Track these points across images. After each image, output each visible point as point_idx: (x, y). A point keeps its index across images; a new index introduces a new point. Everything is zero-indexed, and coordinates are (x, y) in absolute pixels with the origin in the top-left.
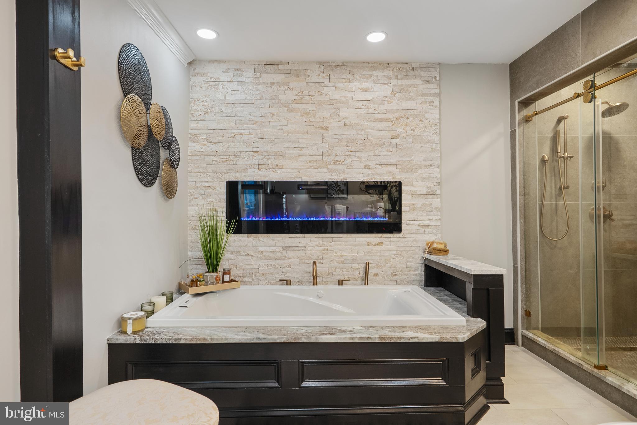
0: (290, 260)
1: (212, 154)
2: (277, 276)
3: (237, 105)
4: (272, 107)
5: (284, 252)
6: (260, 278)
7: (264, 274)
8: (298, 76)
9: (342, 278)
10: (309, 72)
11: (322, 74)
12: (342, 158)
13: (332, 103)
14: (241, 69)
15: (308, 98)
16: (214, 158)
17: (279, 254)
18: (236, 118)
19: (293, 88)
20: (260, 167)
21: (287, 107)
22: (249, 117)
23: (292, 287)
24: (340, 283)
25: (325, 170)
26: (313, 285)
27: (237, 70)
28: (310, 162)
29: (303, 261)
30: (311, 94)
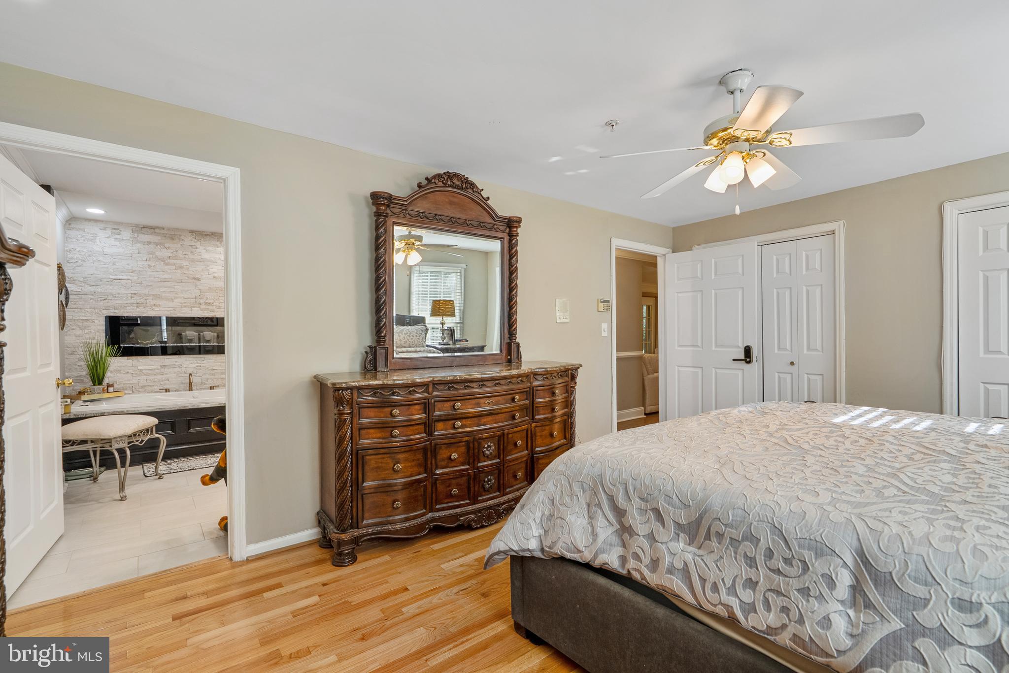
0: (168, 375)
1: (90, 293)
2: (156, 388)
3: (114, 257)
4: (150, 260)
5: (162, 369)
6: (140, 390)
7: (143, 387)
8: (173, 239)
9: (213, 385)
10: (182, 237)
11: (194, 240)
12: (212, 301)
13: (203, 261)
14: (118, 229)
15: (182, 256)
16: (92, 297)
17: (158, 371)
18: (114, 266)
19: (169, 248)
20: (138, 305)
21: (164, 261)
22: (127, 266)
23: (170, 393)
24: (212, 388)
25: (198, 309)
26: (189, 390)
27: (115, 229)
28: (185, 303)
29: (180, 375)
30: (185, 253)
